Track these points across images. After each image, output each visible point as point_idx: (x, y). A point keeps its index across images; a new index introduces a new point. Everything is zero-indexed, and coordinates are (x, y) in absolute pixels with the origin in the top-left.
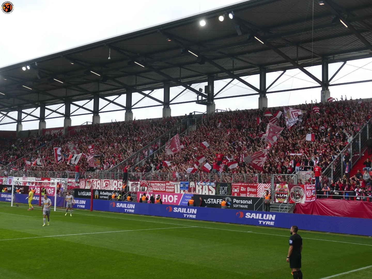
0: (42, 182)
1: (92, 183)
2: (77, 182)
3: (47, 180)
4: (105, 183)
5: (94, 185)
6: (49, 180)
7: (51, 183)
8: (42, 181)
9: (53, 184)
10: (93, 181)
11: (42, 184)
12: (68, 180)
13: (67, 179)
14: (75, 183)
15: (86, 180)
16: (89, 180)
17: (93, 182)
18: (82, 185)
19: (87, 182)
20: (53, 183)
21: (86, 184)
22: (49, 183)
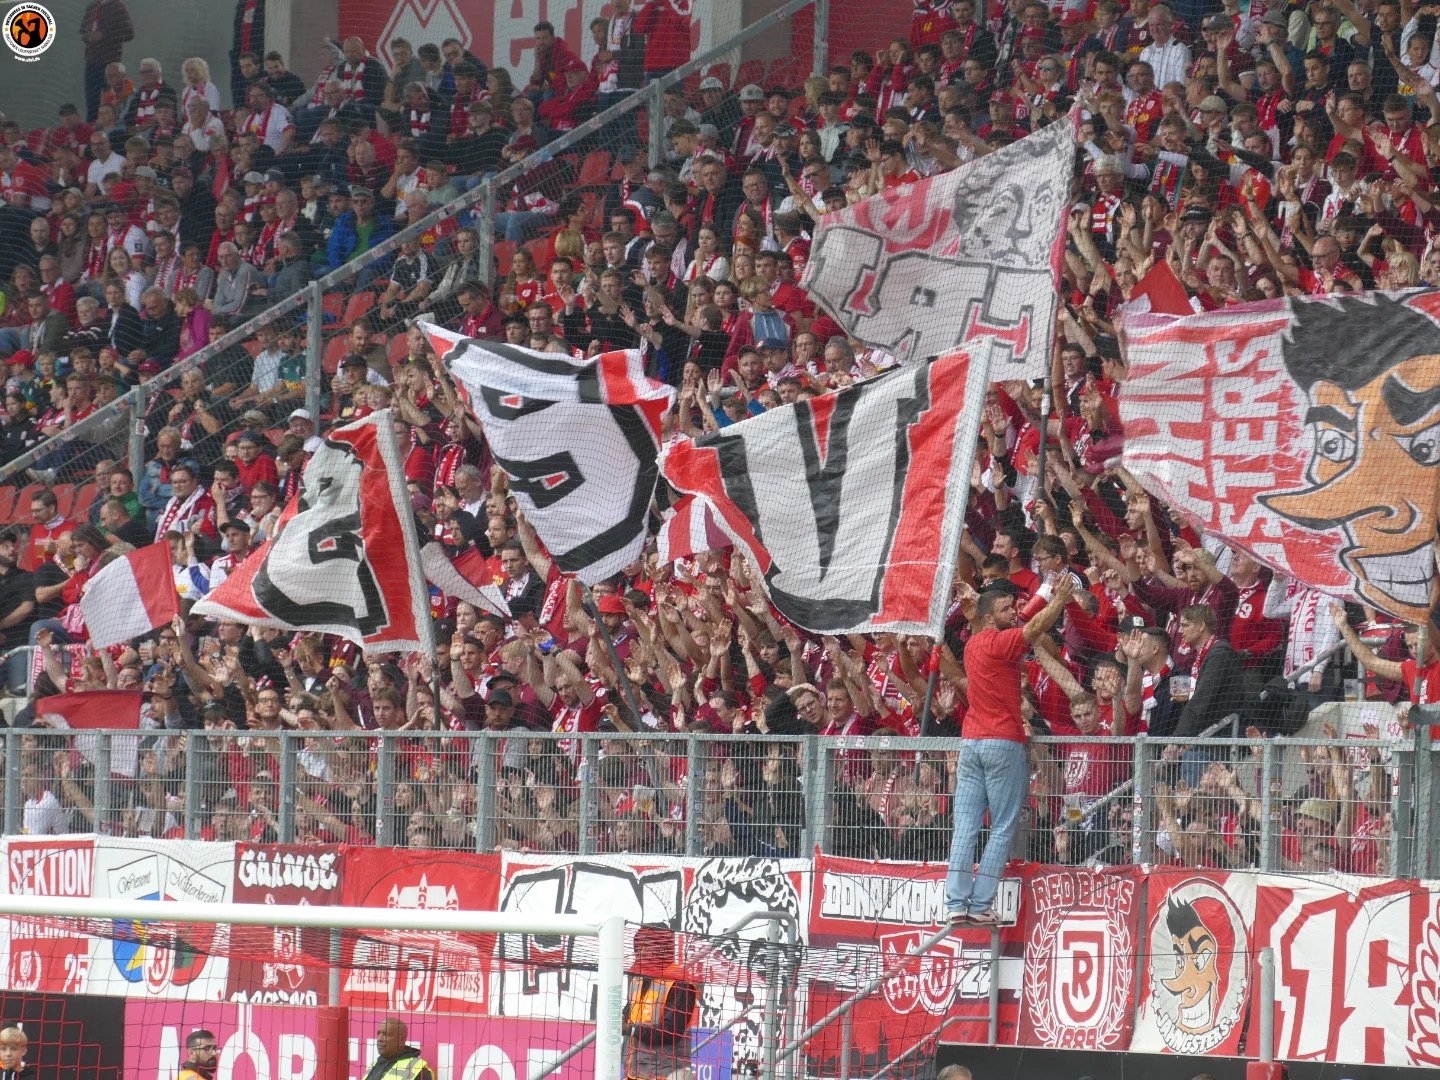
0: (351, 935)
1: (1258, 941)
2: (971, 929)
3: (437, 894)
5: (1297, 981)
6: (481, 891)
7: (514, 948)
8: (360, 902)
9: (544, 964)
10: (1272, 902)
11: (346, 965)
12: (818, 893)
13: (802, 864)
14: (954, 944)
15: (1143, 883)
16: (1204, 890)
17: (1277, 931)
18: (1080, 979)
19: (1161, 936)
20: (549, 938)
21: (1140, 955)
22: (484, 940)
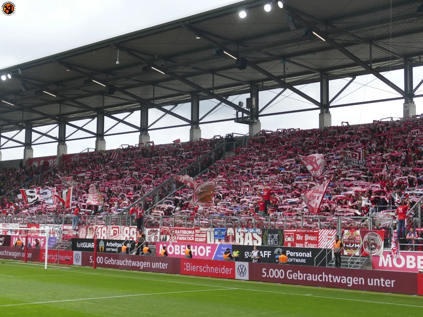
0: (28, 230)
1: (95, 230)
2: (75, 230)
3: (35, 227)
4: (113, 230)
5: (98, 233)
6: (38, 227)
7: (41, 231)
8: (29, 228)
9: (43, 232)
10: (96, 227)
11: (28, 233)
12: (63, 227)
13: (62, 225)
14: (73, 231)
15: (87, 226)
16: (92, 227)
17: (97, 229)
18: (82, 233)
19: (88, 230)
20: (43, 231)
21: (87, 231)
22: (38, 231)
